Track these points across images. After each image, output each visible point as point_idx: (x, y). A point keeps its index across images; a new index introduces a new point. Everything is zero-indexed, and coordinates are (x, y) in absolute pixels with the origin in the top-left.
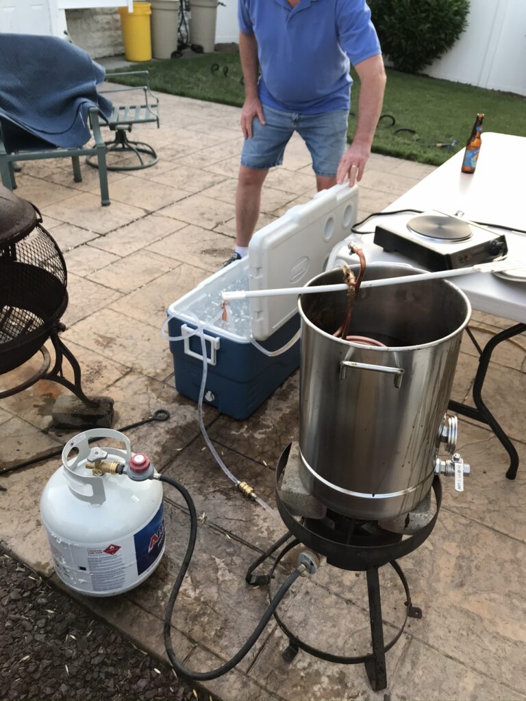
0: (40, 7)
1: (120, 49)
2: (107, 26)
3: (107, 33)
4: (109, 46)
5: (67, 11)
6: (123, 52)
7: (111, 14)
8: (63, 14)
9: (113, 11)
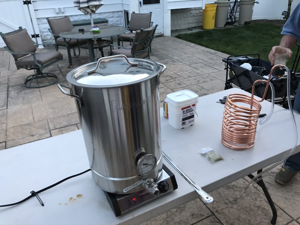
0: (159, 9)
1: (200, 24)
2: (195, 15)
3: (195, 18)
4: (196, 23)
5: (172, 10)
6: (202, 25)
7: (199, 10)
8: (170, 11)
9: (200, 8)
